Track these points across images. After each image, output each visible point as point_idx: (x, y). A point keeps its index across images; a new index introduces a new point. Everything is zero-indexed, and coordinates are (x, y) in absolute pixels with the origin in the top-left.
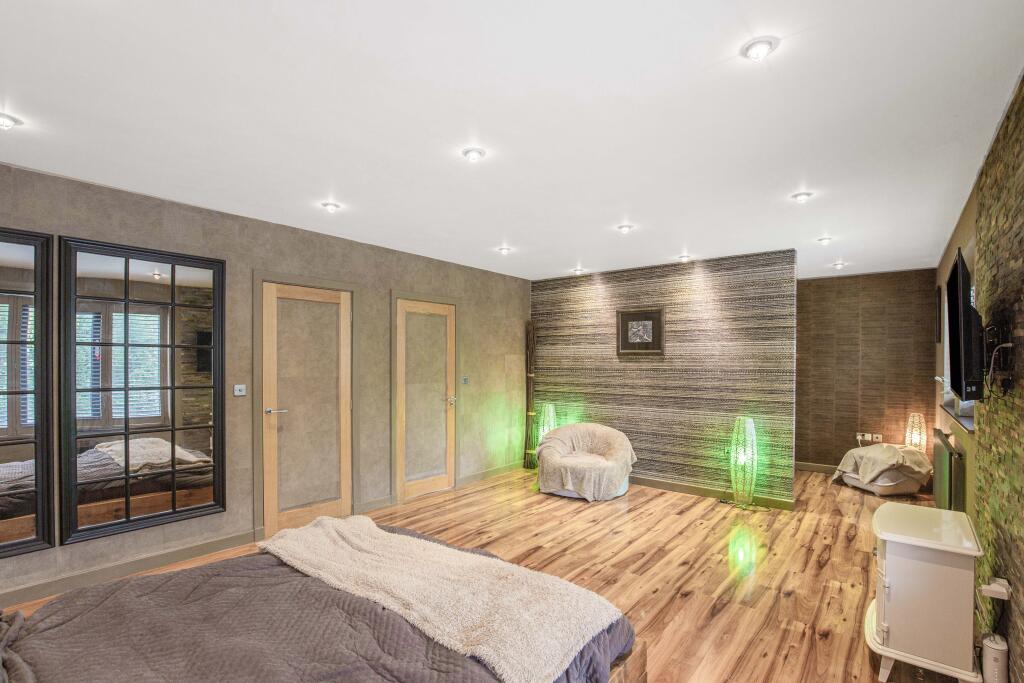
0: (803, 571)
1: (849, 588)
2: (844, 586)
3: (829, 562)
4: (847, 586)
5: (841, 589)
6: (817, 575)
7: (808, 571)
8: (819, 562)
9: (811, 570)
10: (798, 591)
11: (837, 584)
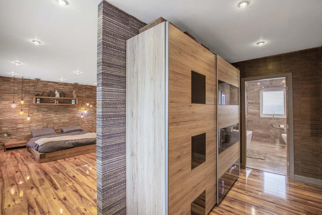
0: (35, 199)
1: (11, 204)
2: (13, 204)
3: (27, 211)
4: (12, 204)
5: (14, 201)
6: (28, 200)
7: (34, 200)
8: (32, 208)
9: (32, 200)
10: (30, 190)
11: (17, 202)
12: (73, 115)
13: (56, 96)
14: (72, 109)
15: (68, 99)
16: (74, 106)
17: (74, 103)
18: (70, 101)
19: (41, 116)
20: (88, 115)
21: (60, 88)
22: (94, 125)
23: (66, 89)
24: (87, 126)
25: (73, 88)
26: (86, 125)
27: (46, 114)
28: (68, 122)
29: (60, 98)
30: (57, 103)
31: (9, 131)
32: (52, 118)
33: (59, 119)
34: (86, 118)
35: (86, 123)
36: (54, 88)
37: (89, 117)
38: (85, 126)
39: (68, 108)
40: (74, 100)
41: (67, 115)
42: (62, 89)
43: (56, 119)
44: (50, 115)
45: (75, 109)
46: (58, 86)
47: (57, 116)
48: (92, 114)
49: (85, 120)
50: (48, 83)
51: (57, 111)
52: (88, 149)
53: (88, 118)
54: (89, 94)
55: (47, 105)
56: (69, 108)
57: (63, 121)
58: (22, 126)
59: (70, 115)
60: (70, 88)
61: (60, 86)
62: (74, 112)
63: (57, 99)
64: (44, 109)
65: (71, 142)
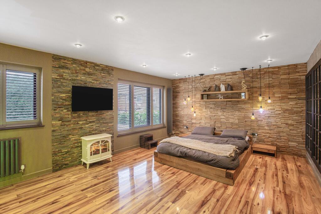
12: (245, 115)
13: (221, 91)
14: (243, 106)
15: (237, 93)
16: (244, 102)
17: (244, 98)
18: (239, 95)
19: (209, 112)
20: (269, 117)
21: (227, 80)
22: (281, 134)
23: (234, 80)
24: (268, 133)
25: (243, 76)
26: (267, 131)
27: (213, 111)
28: (238, 123)
29: (226, 92)
30: (221, 98)
31: (187, 124)
32: (219, 116)
33: (227, 118)
34: (266, 121)
35: (266, 128)
36: (221, 81)
37: (272, 120)
38: (263, 132)
39: (237, 105)
40: (244, 93)
41: (236, 113)
42: (230, 80)
43: (223, 118)
44: (217, 112)
45: (247, 106)
46: (225, 78)
47: (224, 114)
48: (277, 114)
49: (264, 123)
50: (215, 76)
51: (224, 109)
52: (199, 169)
53: (270, 120)
54: (271, 81)
55: (214, 101)
56: (239, 104)
57: (231, 121)
58: (195, 122)
59: (240, 114)
60: (239, 78)
61: (227, 77)
62: (246, 110)
63: (222, 94)
64: (211, 106)
65: (182, 149)
